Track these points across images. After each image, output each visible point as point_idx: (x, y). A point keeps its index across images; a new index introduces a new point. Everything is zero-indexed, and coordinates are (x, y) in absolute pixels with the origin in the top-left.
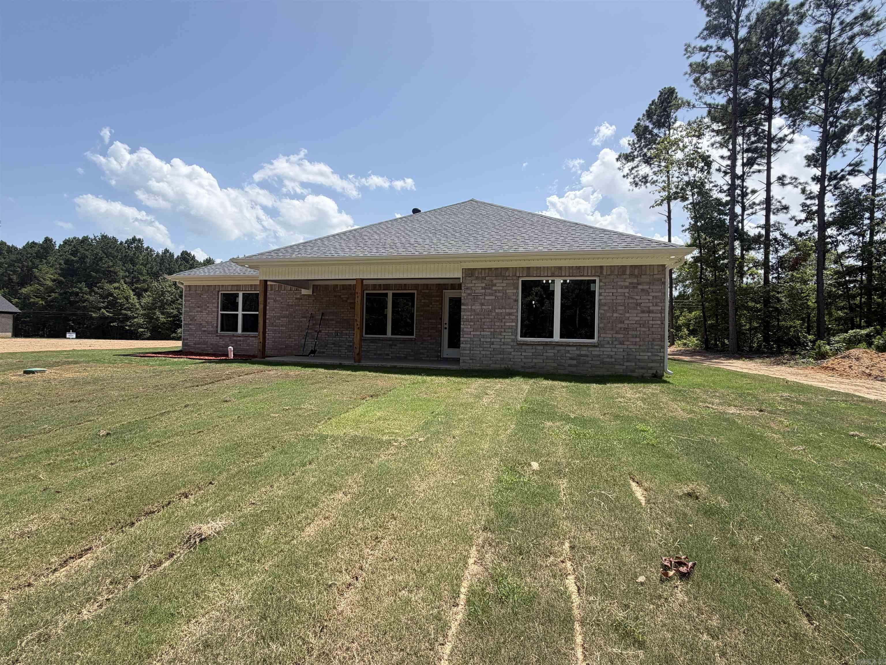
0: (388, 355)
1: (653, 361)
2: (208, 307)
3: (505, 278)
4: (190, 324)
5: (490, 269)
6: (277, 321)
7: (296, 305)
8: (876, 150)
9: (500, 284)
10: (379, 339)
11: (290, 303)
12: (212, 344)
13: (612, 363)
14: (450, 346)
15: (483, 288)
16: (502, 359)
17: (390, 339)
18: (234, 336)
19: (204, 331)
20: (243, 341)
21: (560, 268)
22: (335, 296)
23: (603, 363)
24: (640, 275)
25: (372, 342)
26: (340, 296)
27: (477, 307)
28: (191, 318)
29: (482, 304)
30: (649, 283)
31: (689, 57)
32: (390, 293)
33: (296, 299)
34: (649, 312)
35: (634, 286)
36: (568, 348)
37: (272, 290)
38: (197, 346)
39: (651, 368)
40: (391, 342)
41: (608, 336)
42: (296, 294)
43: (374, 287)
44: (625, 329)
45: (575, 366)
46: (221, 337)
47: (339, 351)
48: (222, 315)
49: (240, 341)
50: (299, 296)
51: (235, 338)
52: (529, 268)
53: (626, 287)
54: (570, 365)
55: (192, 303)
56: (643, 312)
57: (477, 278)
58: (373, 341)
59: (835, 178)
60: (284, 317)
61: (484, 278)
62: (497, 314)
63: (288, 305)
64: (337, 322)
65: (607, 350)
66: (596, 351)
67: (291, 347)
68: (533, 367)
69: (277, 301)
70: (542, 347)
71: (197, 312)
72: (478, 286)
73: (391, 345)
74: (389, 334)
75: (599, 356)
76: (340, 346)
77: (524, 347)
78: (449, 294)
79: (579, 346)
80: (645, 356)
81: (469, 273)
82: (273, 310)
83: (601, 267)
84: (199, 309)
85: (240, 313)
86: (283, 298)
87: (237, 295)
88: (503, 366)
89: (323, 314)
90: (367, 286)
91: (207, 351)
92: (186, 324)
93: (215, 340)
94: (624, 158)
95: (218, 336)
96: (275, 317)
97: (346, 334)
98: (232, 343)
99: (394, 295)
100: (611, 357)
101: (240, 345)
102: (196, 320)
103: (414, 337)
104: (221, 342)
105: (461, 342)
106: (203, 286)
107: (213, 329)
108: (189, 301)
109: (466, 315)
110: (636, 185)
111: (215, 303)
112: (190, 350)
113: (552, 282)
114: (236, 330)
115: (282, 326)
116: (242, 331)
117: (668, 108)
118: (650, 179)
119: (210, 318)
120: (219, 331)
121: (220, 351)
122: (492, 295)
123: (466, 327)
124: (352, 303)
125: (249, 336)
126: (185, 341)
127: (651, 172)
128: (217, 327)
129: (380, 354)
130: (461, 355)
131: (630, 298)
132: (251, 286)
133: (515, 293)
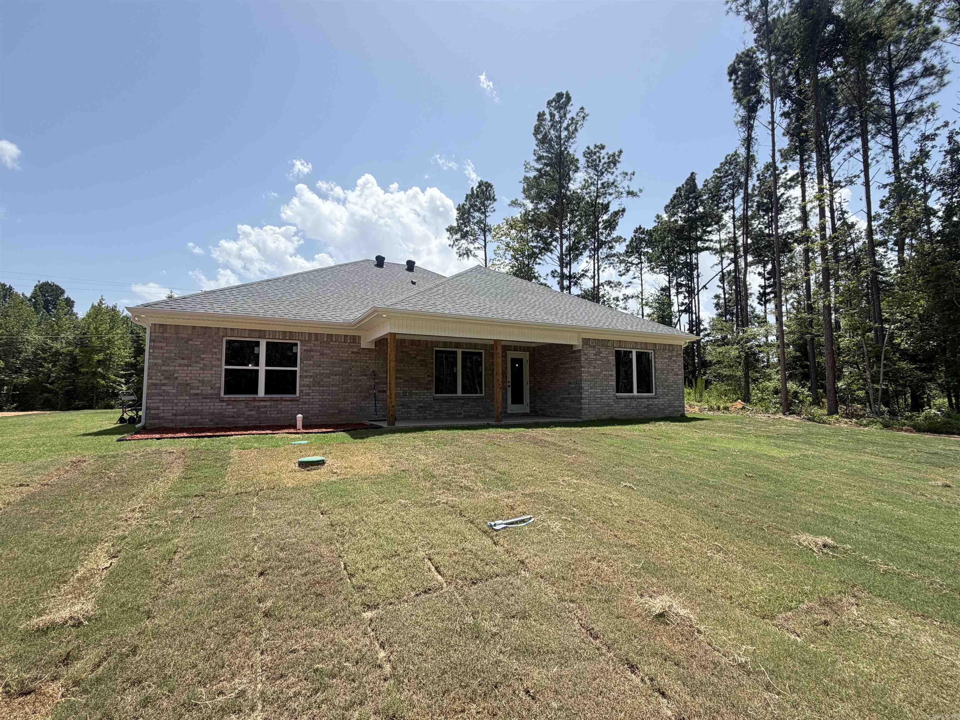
0: (460, 414)
1: (680, 406)
2: (203, 359)
3: (606, 347)
4: (164, 385)
5: (598, 340)
6: (325, 380)
7: (352, 361)
9: (605, 352)
10: (452, 398)
11: (345, 358)
12: (213, 413)
13: (663, 409)
14: (513, 402)
15: (595, 355)
16: (608, 411)
17: (461, 398)
18: (254, 400)
19: (197, 394)
20: (270, 406)
21: (636, 343)
23: (659, 409)
24: (673, 350)
25: (445, 402)
26: (408, 352)
27: (591, 370)
28: (168, 374)
30: (676, 356)
31: (525, 172)
32: (459, 352)
33: (353, 352)
34: (678, 375)
35: (670, 358)
36: (643, 400)
37: (317, 340)
38: (178, 418)
39: (680, 411)
40: (461, 401)
41: (660, 391)
42: (352, 347)
43: (445, 344)
44: (668, 386)
45: (647, 412)
46: (229, 402)
47: (409, 413)
48: (226, 369)
49: (265, 406)
50: (356, 350)
51: (257, 404)
52: (620, 341)
53: (667, 358)
54: (644, 412)
55: (168, 351)
56: (675, 375)
57: (590, 346)
60: (336, 375)
61: (595, 347)
62: (605, 375)
63: (342, 360)
64: (405, 381)
65: (661, 401)
66: (656, 401)
67: (346, 411)
68: (626, 415)
69: (326, 354)
70: (629, 400)
71: (180, 365)
72: (591, 352)
73: (462, 404)
74: (459, 393)
75: (657, 405)
76: (409, 407)
77: (620, 400)
78: (511, 355)
79: (648, 398)
80: (677, 403)
81: (586, 341)
82: (320, 366)
83: (656, 344)
84: (185, 362)
85: (262, 368)
86: (333, 352)
87: (257, 344)
88: (609, 416)
90: (437, 344)
91: (201, 424)
92: (155, 385)
93: (216, 407)
94: (451, 230)
95: (223, 401)
96: (322, 374)
97: (416, 394)
98: (251, 410)
99: (463, 353)
100: (662, 405)
101: (266, 412)
102: (177, 378)
103: (483, 395)
104: (230, 410)
105: (581, 398)
106: (194, 327)
107: (212, 391)
108: (162, 348)
109: (585, 376)
110: (460, 256)
111: (215, 353)
112: (165, 425)
113: (631, 352)
114: (256, 392)
115: (333, 385)
116: (266, 392)
117: (488, 199)
118: (473, 253)
119: (207, 376)
120: (222, 394)
121: (229, 423)
122: (599, 360)
123: (585, 385)
124: (421, 360)
125: (281, 400)
126: (153, 412)
127: (471, 247)
128: (220, 388)
129: (453, 414)
130: (581, 409)
131: (669, 365)
132: (284, 333)
133: (612, 359)
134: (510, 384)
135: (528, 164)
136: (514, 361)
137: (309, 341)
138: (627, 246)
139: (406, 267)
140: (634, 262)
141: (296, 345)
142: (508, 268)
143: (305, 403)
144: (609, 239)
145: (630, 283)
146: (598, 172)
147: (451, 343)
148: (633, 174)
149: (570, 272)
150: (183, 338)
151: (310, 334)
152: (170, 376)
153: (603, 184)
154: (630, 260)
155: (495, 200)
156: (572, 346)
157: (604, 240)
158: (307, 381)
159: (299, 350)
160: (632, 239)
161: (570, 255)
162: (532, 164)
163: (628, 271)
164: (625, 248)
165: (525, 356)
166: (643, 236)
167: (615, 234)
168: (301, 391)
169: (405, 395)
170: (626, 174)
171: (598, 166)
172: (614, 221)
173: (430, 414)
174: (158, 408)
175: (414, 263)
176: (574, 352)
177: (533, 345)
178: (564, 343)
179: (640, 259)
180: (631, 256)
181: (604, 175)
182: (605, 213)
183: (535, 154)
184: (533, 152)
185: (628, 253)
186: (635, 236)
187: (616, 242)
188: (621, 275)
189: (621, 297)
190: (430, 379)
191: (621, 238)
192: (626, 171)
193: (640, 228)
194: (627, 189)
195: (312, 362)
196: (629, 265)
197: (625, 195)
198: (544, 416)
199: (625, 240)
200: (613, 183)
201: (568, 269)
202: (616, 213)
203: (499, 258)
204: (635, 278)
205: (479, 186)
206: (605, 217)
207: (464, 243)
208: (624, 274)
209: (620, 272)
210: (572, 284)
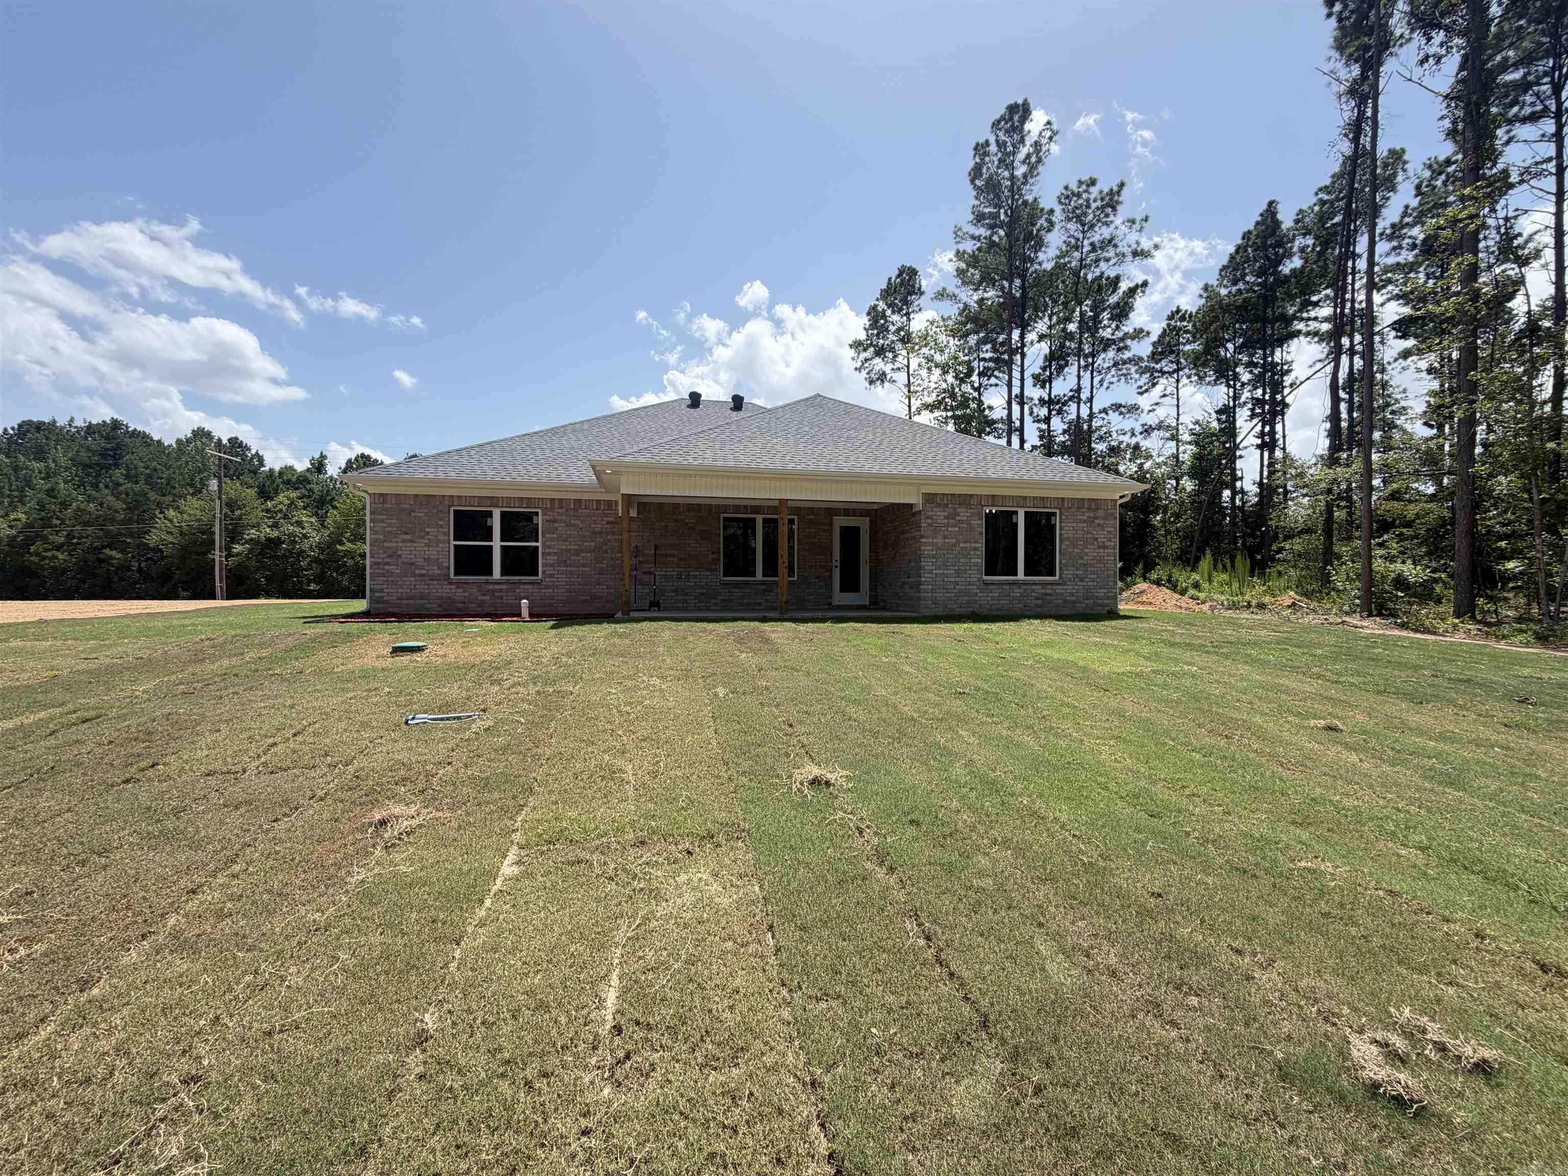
0: (760, 604)
1: (1108, 598)
2: (428, 533)
3: (969, 506)
4: (387, 564)
5: (953, 495)
6: (573, 558)
7: (607, 533)
8: (1092, 378)
9: (963, 513)
10: (747, 583)
11: (598, 530)
12: (441, 598)
13: (1073, 602)
14: (843, 590)
15: (947, 518)
16: (968, 602)
17: (763, 583)
18: (487, 582)
19: (422, 575)
20: (507, 590)
21: (1025, 498)
22: (675, 521)
23: (1065, 601)
24: (1097, 508)
25: (737, 587)
26: (683, 520)
27: (939, 541)
28: (390, 552)
29: (945, 537)
30: (1104, 518)
31: (957, 243)
32: (759, 519)
33: (608, 522)
34: (1105, 547)
35: (1091, 521)
36: (1034, 587)
37: (561, 508)
38: (403, 602)
39: (1107, 605)
40: (763, 587)
41: (1069, 573)
42: (607, 515)
43: (737, 508)
44: (1085, 565)
45: (1041, 606)
46: (459, 585)
47: (685, 601)
48: (455, 546)
49: (501, 591)
50: (612, 519)
51: (491, 587)
52: (993, 496)
53: (1085, 521)
54: (1036, 605)
55: (389, 525)
56: (1099, 547)
57: (939, 505)
58: (736, 585)
59: (1058, 402)
60: (587, 552)
61: (946, 506)
62: (962, 548)
63: (594, 532)
64: (681, 559)
65: (1069, 588)
66: (1059, 590)
68: (999, 610)
69: (574, 525)
70: (1007, 587)
71: (403, 541)
72: (940, 515)
73: (764, 591)
74: (759, 576)
75: (1062, 594)
76: (687, 594)
77: (991, 587)
78: (840, 521)
79: (1045, 584)
80: (1101, 593)
81: (930, 498)
82: (566, 540)
83: (1063, 499)
84: (408, 537)
85: (497, 544)
86: (583, 522)
87: (490, 514)
88: (970, 609)
89: (656, 547)
90: (726, 508)
91: (428, 609)
92: (378, 564)
93: (446, 590)
94: (857, 345)
95: (451, 583)
96: (569, 551)
97: (696, 577)
98: (484, 595)
99: (765, 521)
100: (1072, 595)
101: (501, 598)
102: (400, 556)
103: (795, 578)
104: (460, 594)
105: (920, 583)
106: (416, 496)
107: (439, 572)
108: (383, 521)
109: (927, 550)
110: (871, 382)
111: (441, 526)
112: (391, 610)
113: (1016, 513)
114: (490, 573)
115: (584, 565)
116: (502, 575)
117: (910, 293)
118: (888, 377)
119: (433, 553)
120: (452, 575)
121: (459, 610)
122: (955, 526)
123: (927, 565)
124: (702, 531)
125: (520, 582)
126: (377, 594)
127: (888, 368)
128: (448, 568)
129: (748, 604)
130: (919, 599)
131: (1088, 533)
132: (521, 499)
133: (980, 525)
134: (838, 564)
135: (960, 229)
136: (845, 531)
137: (552, 509)
138: (1154, 344)
139: (732, 405)
140: (1166, 369)
141: (537, 514)
142: (934, 395)
143: (547, 587)
144: (1119, 334)
145: (1157, 404)
146: (1083, 225)
147: (746, 507)
148: (1146, 219)
149: (1050, 394)
150: (404, 510)
151: (553, 500)
152: (394, 555)
153: (1092, 244)
154: (1158, 366)
155: (922, 293)
156: (911, 506)
157: (1110, 337)
158: (551, 559)
159: (540, 520)
160: (1165, 330)
161: (1050, 366)
162: (965, 230)
163: (1154, 385)
164: (1151, 348)
165: (864, 524)
166: (1185, 323)
167: (1128, 327)
168: (544, 572)
169: (679, 577)
170: (1133, 222)
171: (1085, 214)
172: (1126, 303)
173: (715, 604)
174: (381, 591)
175: (742, 398)
176: (914, 514)
177: (876, 507)
178: (902, 501)
179: (1178, 363)
180: (1160, 360)
181: (1096, 229)
182: (1113, 292)
183: (973, 213)
184: (970, 210)
185: (1155, 357)
186: (1168, 325)
187: (1133, 339)
188: (1141, 394)
189: (1139, 429)
190: (714, 556)
191: (1141, 330)
192: (1131, 217)
193: (1178, 311)
194: (1134, 246)
195: (555, 536)
196: (1156, 374)
197: (1129, 258)
198: (884, 609)
199: (1148, 333)
200: (1110, 241)
201: (1047, 390)
202: (1132, 291)
203: (920, 381)
204: (1165, 396)
205: (899, 276)
206: (1113, 299)
207: (878, 364)
208: (1146, 391)
209: (1140, 387)
210: (1054, 413)
